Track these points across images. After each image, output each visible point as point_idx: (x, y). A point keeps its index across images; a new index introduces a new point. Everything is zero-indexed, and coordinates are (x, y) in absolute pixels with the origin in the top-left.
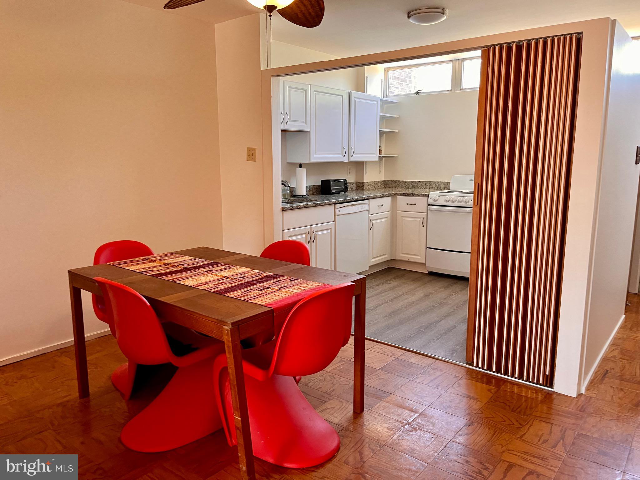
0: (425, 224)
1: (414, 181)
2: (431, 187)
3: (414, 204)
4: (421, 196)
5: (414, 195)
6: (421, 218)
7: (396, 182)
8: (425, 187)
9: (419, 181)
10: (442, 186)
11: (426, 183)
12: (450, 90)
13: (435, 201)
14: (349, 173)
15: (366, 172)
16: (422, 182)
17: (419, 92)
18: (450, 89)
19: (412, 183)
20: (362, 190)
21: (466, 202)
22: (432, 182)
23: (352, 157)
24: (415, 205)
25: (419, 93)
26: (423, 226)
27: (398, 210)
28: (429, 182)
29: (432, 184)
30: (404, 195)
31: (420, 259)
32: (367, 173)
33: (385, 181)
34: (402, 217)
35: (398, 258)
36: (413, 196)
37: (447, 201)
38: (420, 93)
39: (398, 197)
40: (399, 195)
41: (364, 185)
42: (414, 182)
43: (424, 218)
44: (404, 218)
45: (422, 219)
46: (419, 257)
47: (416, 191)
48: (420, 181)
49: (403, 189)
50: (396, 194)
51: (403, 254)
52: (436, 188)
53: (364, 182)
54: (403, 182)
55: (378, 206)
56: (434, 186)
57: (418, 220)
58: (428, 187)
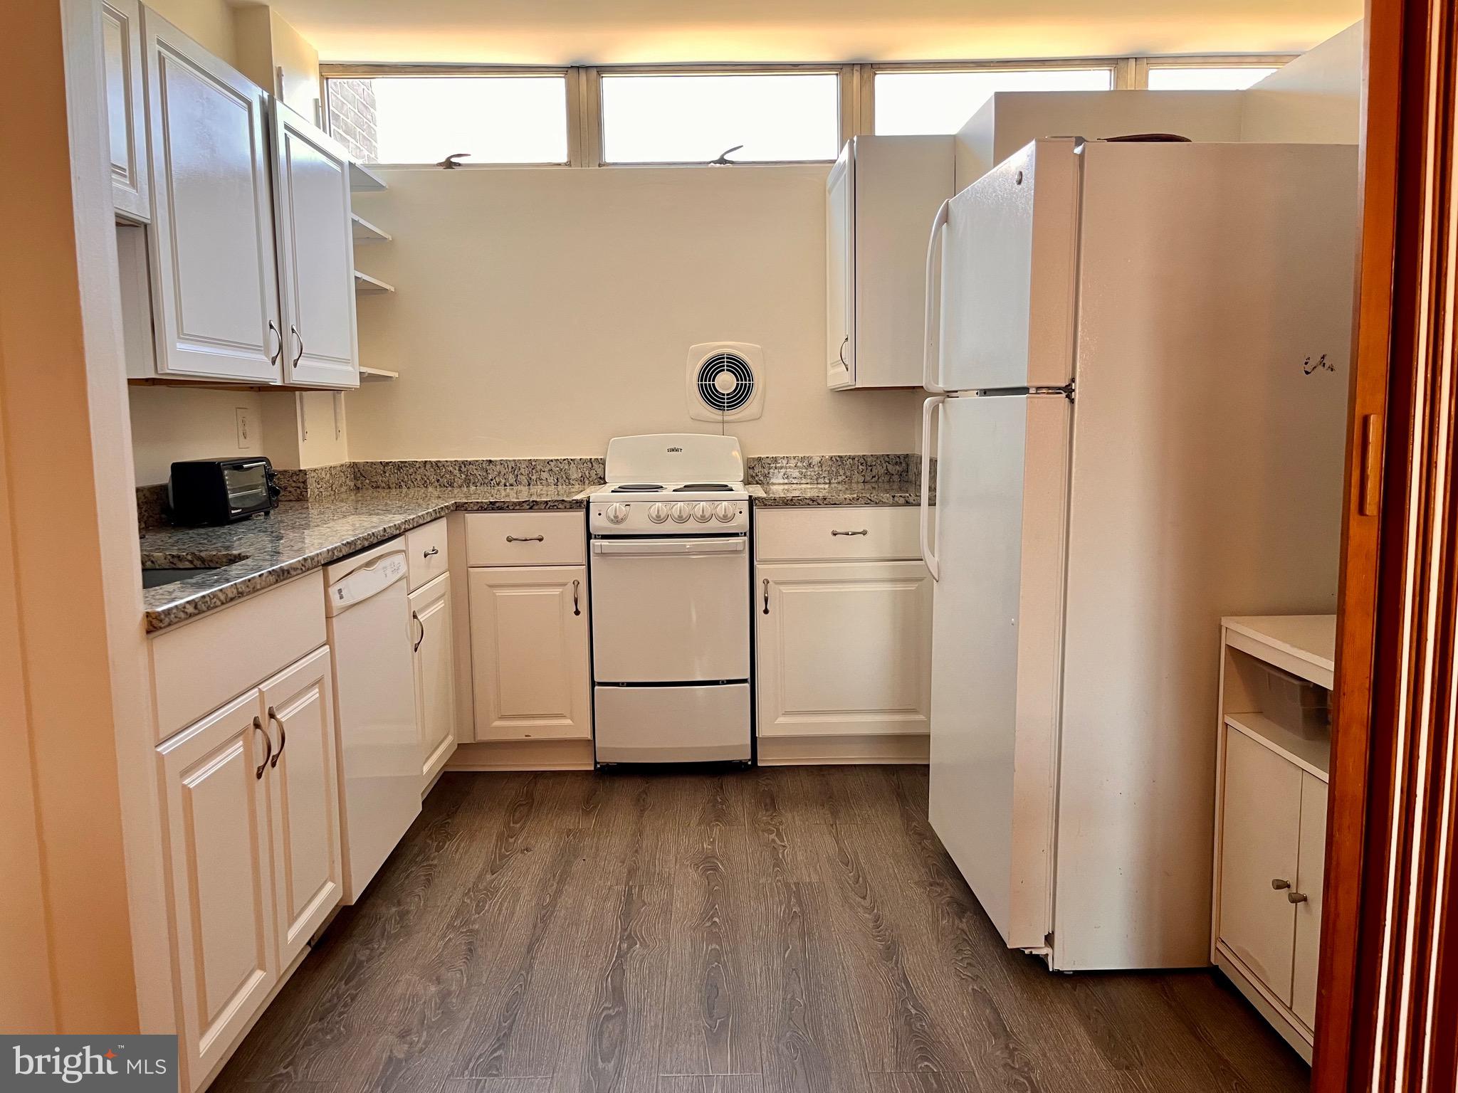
0: (585, 605)
1: (469, 459)
2: (534, 477)
3: (536, 536)
4: (560, 506)
5: (533, 506)
6: (564, 585)
7: (400, 466)
8: (512, 480)
9: (490, 461)
10: (575, 475)
11: (515, 467)
12: (566, 164)
13: (617, 520)
14: (242, 438)
15: (305, 433)
16: (501, 462)
17: (453, 160)
18: (564, 159)
19: (463, 469)
20: (298, 500)
21: (726, 519)
22: (536, 461)
23: (295, 365)
24: (541, 540)
25: (456, 164)
26: (577, 613)
27: (472, 563)
28: (527, 463)
29: (539, 467)
30: (494, 507)
31: (574, 726)
32: (307, 436)
33: (354, 466)
34: (491, 586)
35: (483, 736)
36: (531, 508)
37: (659, 519)
38: (459, 165)
39: (471, 517)
40: (472, 511)
41: (304, 482)
42: (470, 463)
43: (576, 584)
44: (500, 593)
45: (571, 587)
46: (568, 722)
47: (502, 495)
48: (492, 459)
49: (430, 489)
50: (459, 507)
51: (502, 718)
52: (551, 480)
53: (302, 469)
54: (428, 466)
55: (425, 556)
56: (544, 475)
57: (557, 591)
58: (524, 479)
